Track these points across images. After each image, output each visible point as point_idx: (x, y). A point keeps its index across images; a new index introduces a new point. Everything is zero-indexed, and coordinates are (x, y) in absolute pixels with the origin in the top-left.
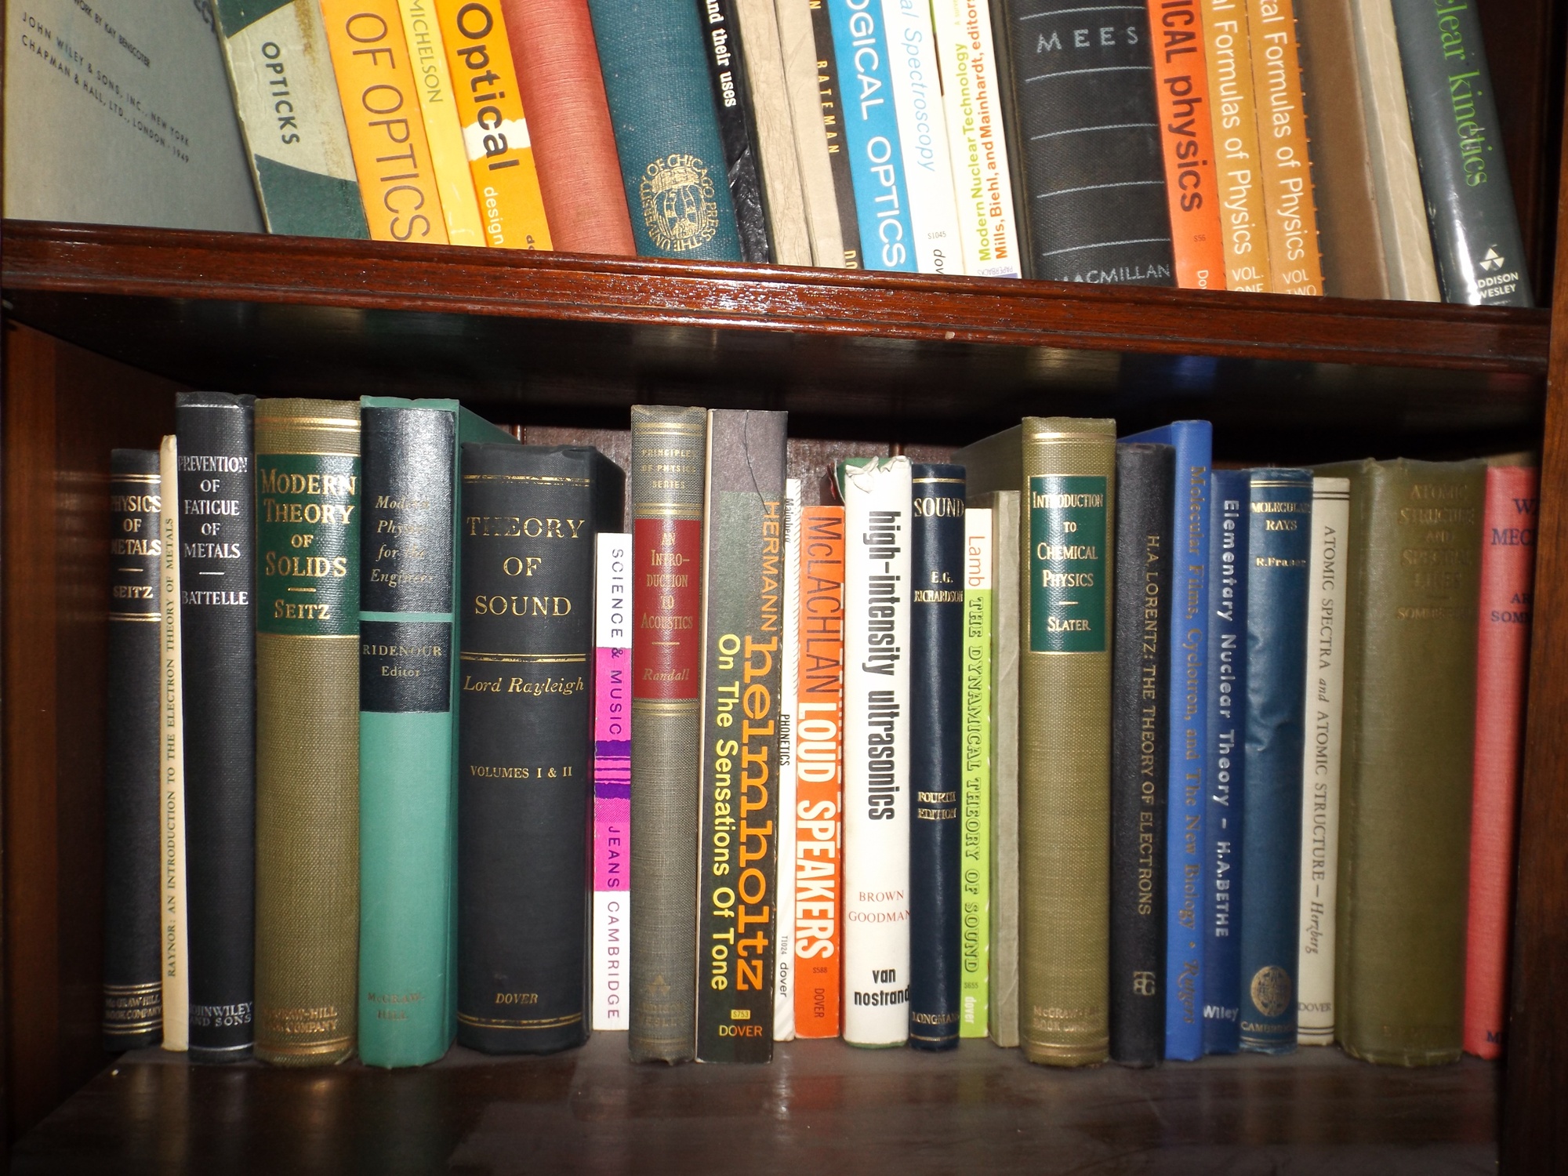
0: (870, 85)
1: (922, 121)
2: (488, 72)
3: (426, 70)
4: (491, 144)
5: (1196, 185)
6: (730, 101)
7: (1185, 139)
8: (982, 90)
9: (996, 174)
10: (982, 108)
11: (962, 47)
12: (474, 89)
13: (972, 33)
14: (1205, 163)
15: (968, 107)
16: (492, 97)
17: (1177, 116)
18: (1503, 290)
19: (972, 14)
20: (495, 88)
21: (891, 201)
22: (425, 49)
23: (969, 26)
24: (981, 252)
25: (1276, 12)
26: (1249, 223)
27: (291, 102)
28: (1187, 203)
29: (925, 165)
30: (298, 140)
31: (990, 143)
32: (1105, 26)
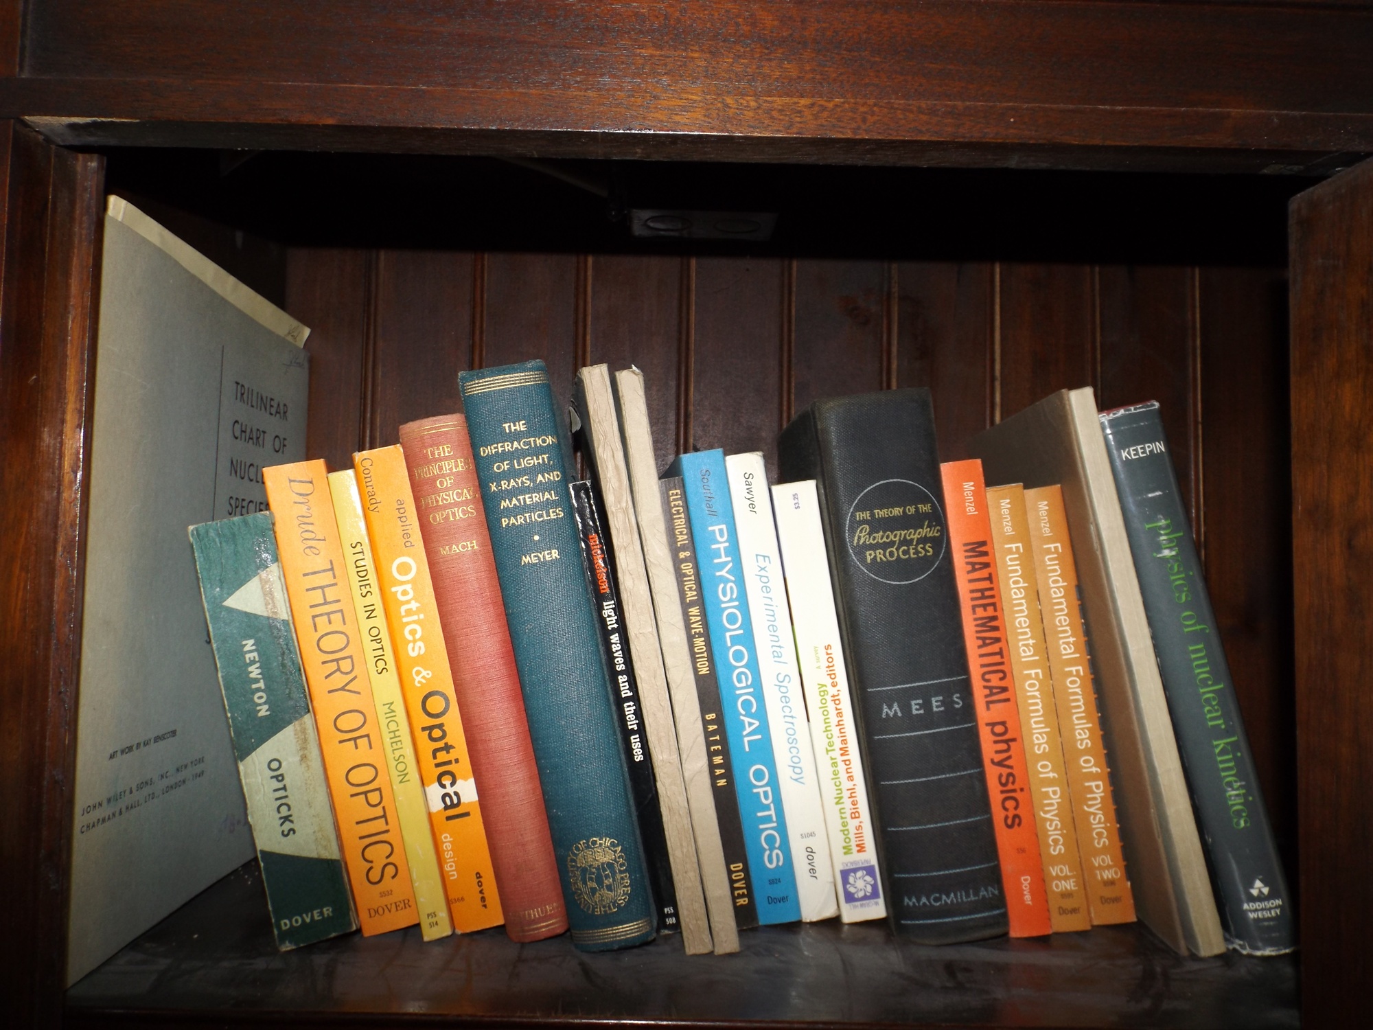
0: (750, 724)
1: (793, 745)
2: (446, 744)
3: (396, 758)
4: (447, 799)
5: (1016, 808)
6: (639, 757)
7: (1005, 771)
8: (840, 719)
9: (854, 785)
10: (841, 733)
11: (823, 686)
12: (435, 757)
13: (830, 675)
14: (1022, 790)
15: (829, 733)
16: (449, 763)
17: (998, 752)
18: (1271, 913)
19: (830, 660)
20: (452, 755)
21: (770, 816)
22: (396, 742)
23: (828, 669)
24: (844, 848)
25: (1072, 650)
26: (1061, 830)
27: (290, 803)
28: (1009, 822)
29: (796, 780)
30: (294, 833)
31: (849, 760)
32: (936, 695)
